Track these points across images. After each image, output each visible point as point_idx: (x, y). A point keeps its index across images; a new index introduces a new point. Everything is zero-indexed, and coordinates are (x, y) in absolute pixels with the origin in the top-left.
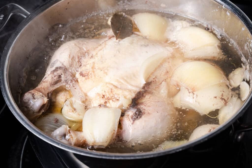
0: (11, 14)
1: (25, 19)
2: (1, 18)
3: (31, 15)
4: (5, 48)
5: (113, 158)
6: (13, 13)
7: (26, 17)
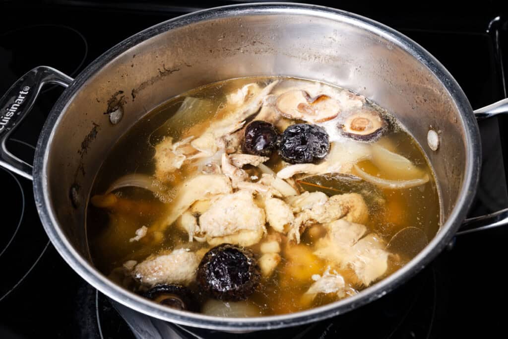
0: (42, 84)
1: (66, 89)
2: (26, 92)
3: (75, 83)
4: (38, 143)
5: (269, 328)
6: (44, 81)
7: (67, 86)
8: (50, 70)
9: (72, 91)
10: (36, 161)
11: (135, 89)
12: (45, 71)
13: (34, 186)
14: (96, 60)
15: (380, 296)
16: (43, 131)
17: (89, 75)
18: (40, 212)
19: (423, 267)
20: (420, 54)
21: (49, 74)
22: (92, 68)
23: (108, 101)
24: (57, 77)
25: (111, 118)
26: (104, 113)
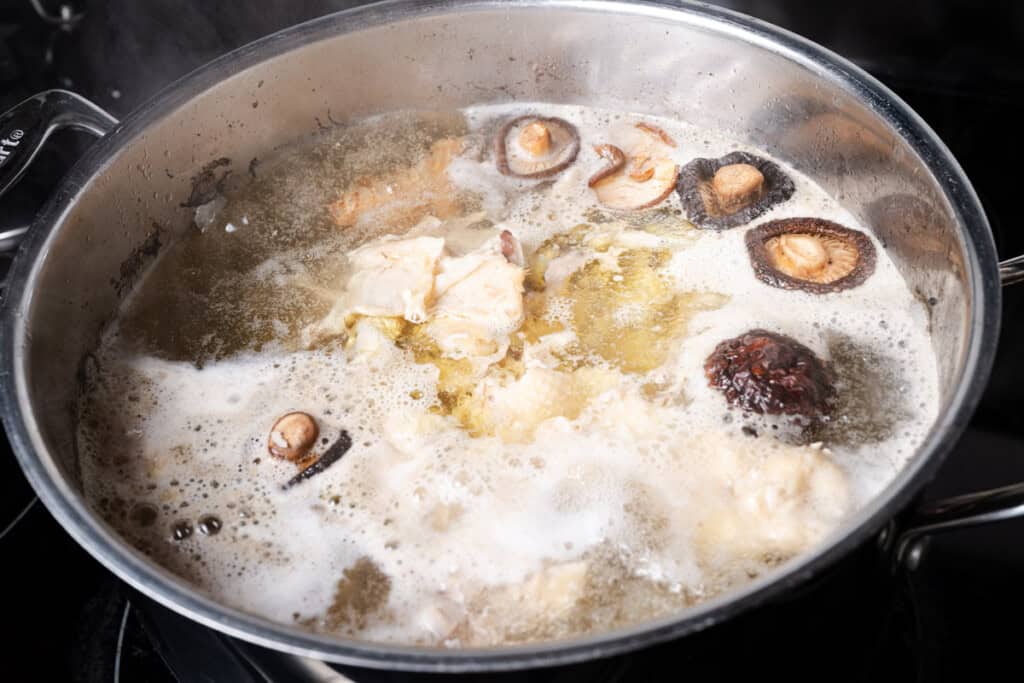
0: (52, 127)
1: (99, 141)
6: (56, 122)
7: (102, 134)
8: (75, 99)
9: (112, 145)
12: (63, 102)
20: (901, 121)
21: (70, 108)
25: (196, 217)
26: (182, 205)
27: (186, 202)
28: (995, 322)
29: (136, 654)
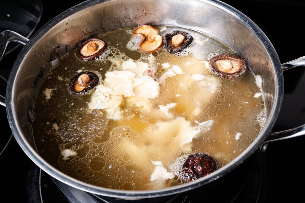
0: (8, 42)
3: (30, 42)
7: (25, 44)
8: (13, 33)
9: (28, 48)
10: (7, 95)
11: (68, 45)
12: (10, 34)
13: (7, 111)
14: (42, 27)
15: (215, 179)
16: (10, 75)
17: (38, 37)
18: (12, 127)
19: (242, 162)
20: (251, 26)
21: (12, 36)
22: (40, 32)
23: (50, 53)
24: (17, 38)
25: (52, 64)
26: (48, 61)
27: (49, 60)
28: (283, 86)
29: (45, 186)
